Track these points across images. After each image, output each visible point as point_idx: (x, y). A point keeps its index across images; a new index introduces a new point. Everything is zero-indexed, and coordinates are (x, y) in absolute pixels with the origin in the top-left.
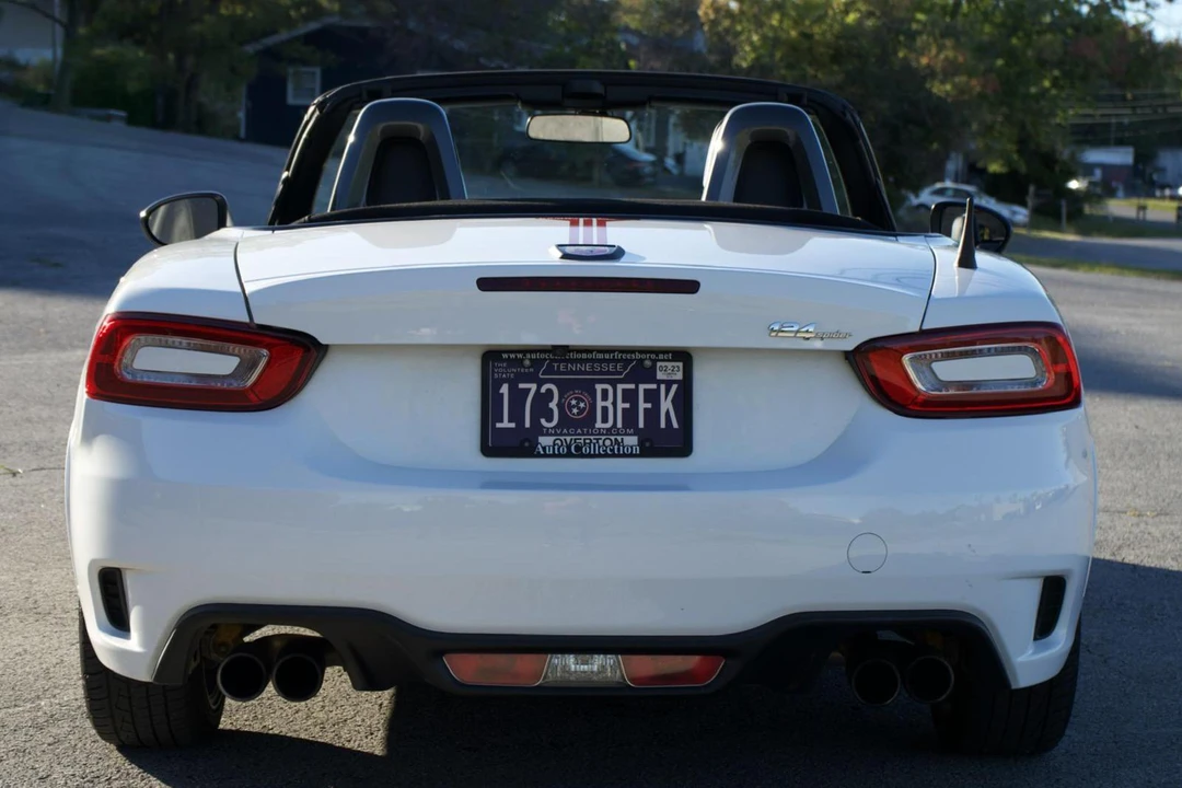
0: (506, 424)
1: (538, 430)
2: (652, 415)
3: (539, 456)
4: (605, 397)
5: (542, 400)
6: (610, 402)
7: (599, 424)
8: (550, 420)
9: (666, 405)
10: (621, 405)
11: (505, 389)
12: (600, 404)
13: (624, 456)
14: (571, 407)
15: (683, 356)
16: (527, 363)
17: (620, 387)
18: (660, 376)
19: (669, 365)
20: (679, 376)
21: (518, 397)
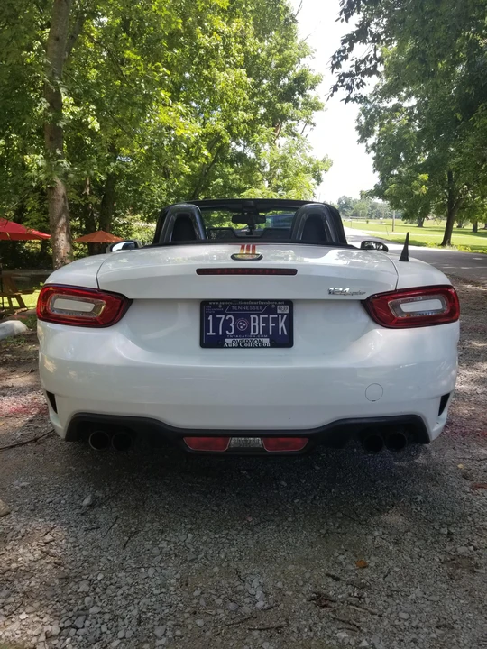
0: (211, 333)
1: (225, 336)
2: (276, 329)
3: (226, 347)
4: (254, 322)
5: (227, 322)
6: (257, 323)
7: (252, 333)
8: (230, 331)
9: (282, 325)
10: (262, 325)
11: (210, 318)
12: (252, 324)
13: (263, 347)
14: (239, 326)
15: (289, 303)
16: (220, 306)
17: (261, 317)
18: (279, 311)
19: (283, 306)
20: (287, 312)
21: (216, 321)
